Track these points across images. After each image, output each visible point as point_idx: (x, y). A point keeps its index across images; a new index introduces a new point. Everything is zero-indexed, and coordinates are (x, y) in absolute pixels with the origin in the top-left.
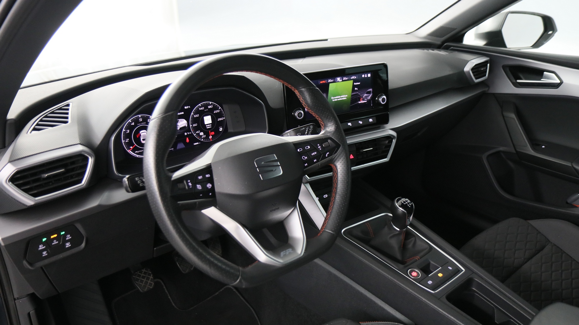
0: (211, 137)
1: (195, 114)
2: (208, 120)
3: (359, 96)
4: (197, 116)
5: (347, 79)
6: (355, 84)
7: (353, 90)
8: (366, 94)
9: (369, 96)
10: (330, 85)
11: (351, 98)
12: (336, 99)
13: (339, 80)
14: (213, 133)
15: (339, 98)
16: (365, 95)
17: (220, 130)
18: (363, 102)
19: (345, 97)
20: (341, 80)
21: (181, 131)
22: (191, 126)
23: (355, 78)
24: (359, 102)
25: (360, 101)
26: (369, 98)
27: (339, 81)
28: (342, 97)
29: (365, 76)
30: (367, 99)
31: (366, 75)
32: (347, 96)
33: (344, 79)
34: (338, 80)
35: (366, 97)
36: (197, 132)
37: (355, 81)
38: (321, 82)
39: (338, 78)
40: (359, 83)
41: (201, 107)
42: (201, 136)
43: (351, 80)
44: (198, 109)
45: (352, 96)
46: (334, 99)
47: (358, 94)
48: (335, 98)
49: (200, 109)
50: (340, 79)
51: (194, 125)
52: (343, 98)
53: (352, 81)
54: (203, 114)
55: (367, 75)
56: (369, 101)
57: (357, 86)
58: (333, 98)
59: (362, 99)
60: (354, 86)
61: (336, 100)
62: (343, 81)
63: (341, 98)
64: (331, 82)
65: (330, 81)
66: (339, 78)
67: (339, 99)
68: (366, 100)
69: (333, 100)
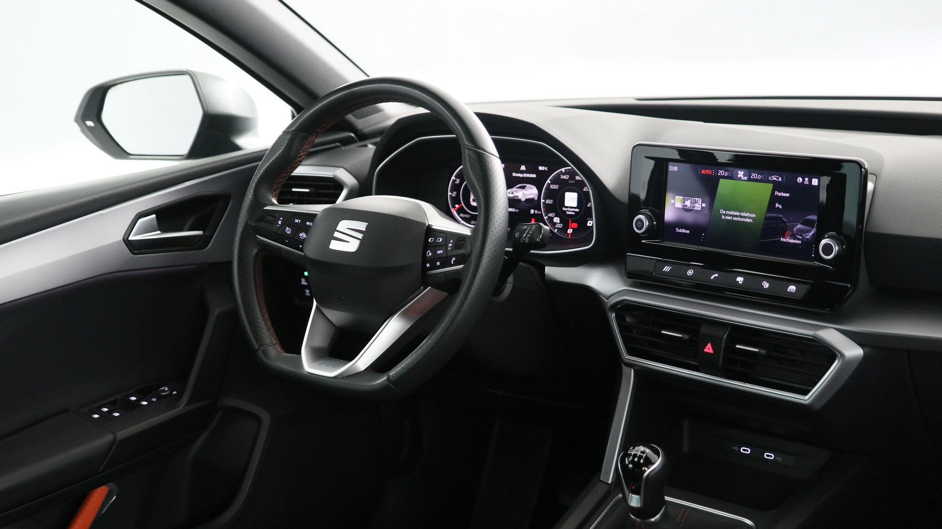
0: (570, 231)
1: (553, 182)
2: (571, 199)
3: (783, 225)
4: (555, 187)
5: (759, 177)
6: (776, 193)
7: (771, 207)
8: (801, 224)
9: (809, 231)
10: (722, 181)
11: (764, 224)
12: (730, 215)
13: (742, 176)
14: (575, 225)
15: (737, 216)
16: (799, 226)
17: (588, 225)
18: (792, 241)
19: (749, 218)
20: (746, 178)
21: (527, 205)
22: (542, 201)
23: (780, 179)
24: (782, 239)
25: (784, 237)
26: (809, 236)
27: (740, 179)
28: (743, 214)
29: (804, 180)
30: (803, 238)
31: (807, 179)
32: (754, 215)
33: (754, 175)
34: (739, 176)
35: (801, 232)
36: (550, 215)
37: (777, 186)
38: (703, 172)
39: (739, 172)
40: (787, 195)
41: (564, 174)
42: (555, 224)
43: (769, 182)
44: (558, 175)
45: (766, 218)
46: (726, 215)
47: (781, 218)
48: (728, 212)
49: (562, 177)
50: (744, 175)
51: (549, 202)
52: (745, 217)
53: (771, 186)
54: (566, 186)
55: (810, 181)
56: (805, 242)
57: (781, 200)
58: (724, 212)
59: (789, 233)
60: (774, 199)
61: (729, 218)
62: (750, 180)
63: (741, 217)
64: (724, 177)
65: (721, 173)
66: (742, 172)
67: (735, 219)
68: (798, 239)
69: (723, 217)
